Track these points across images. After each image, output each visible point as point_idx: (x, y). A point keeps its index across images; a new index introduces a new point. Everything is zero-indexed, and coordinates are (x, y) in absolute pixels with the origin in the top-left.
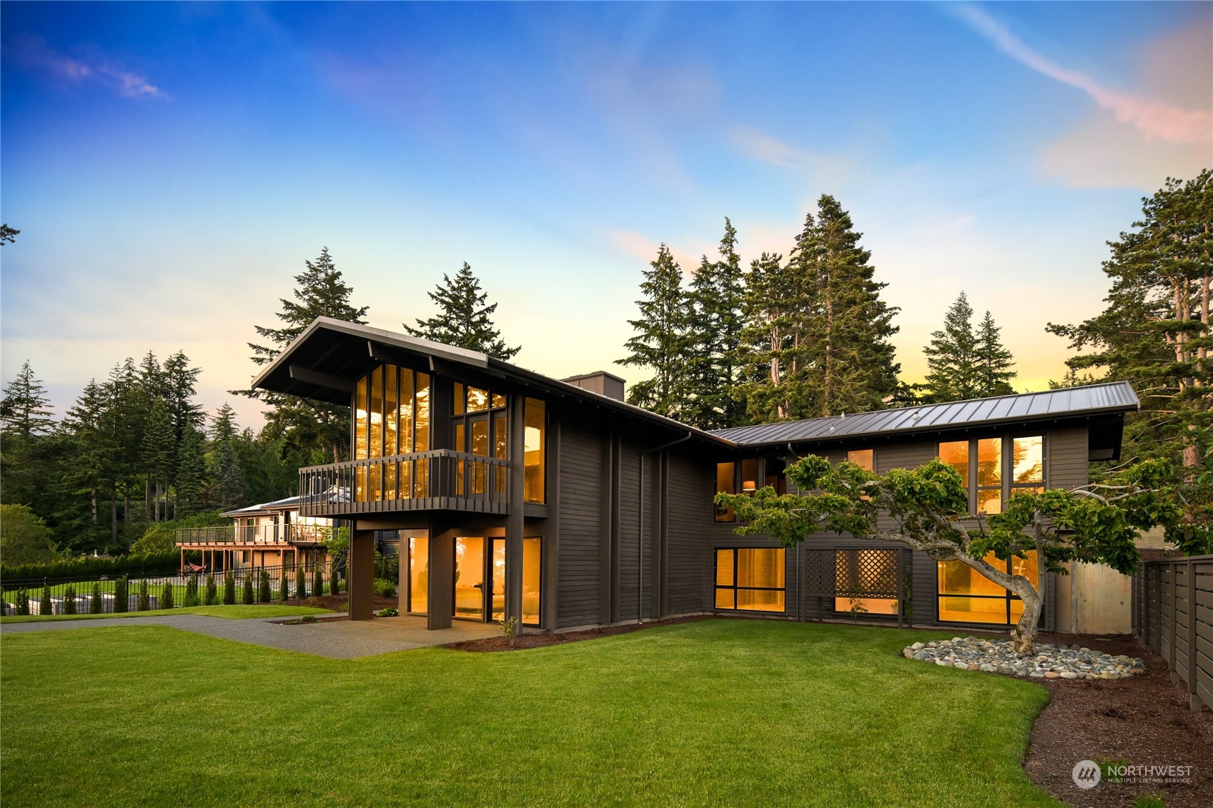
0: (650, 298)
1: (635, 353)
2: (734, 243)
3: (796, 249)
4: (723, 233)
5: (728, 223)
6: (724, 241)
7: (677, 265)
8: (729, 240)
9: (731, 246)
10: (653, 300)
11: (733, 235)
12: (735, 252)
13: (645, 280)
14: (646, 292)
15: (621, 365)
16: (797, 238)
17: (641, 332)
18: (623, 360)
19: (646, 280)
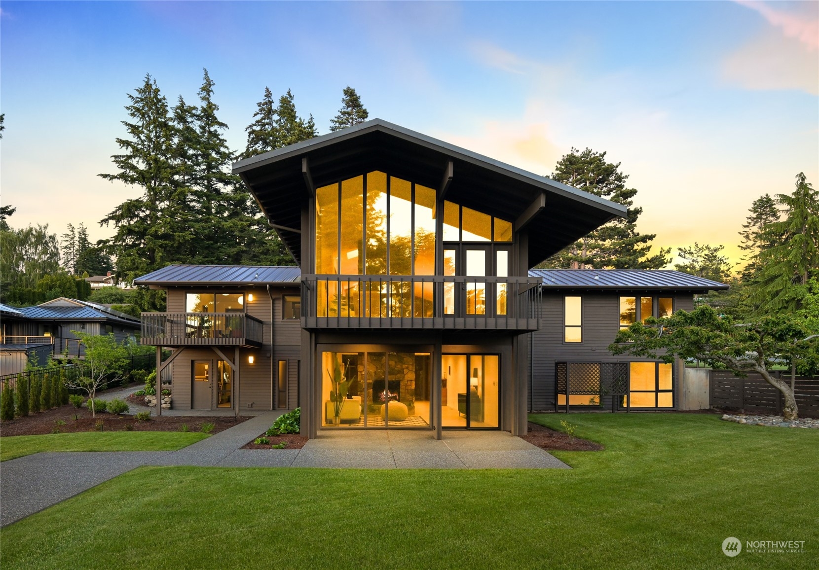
0: (136, 121)
1: (122, 171)
2: (211, 94)
3: (258, 113)
4: (202, 83)
5: (206, 74)
6: (203, 89)
7: (164, 99)
8: (207, 89)
9: (209, 95)
10: (140, 124)
11: (210, 85)
12: (213, 100)
13: (130, 103)
14: (133, 115)
15: (107, 180)
16: (259, 104)
17: (128, 151)
18: (109, 175)
19: (132, 104)
